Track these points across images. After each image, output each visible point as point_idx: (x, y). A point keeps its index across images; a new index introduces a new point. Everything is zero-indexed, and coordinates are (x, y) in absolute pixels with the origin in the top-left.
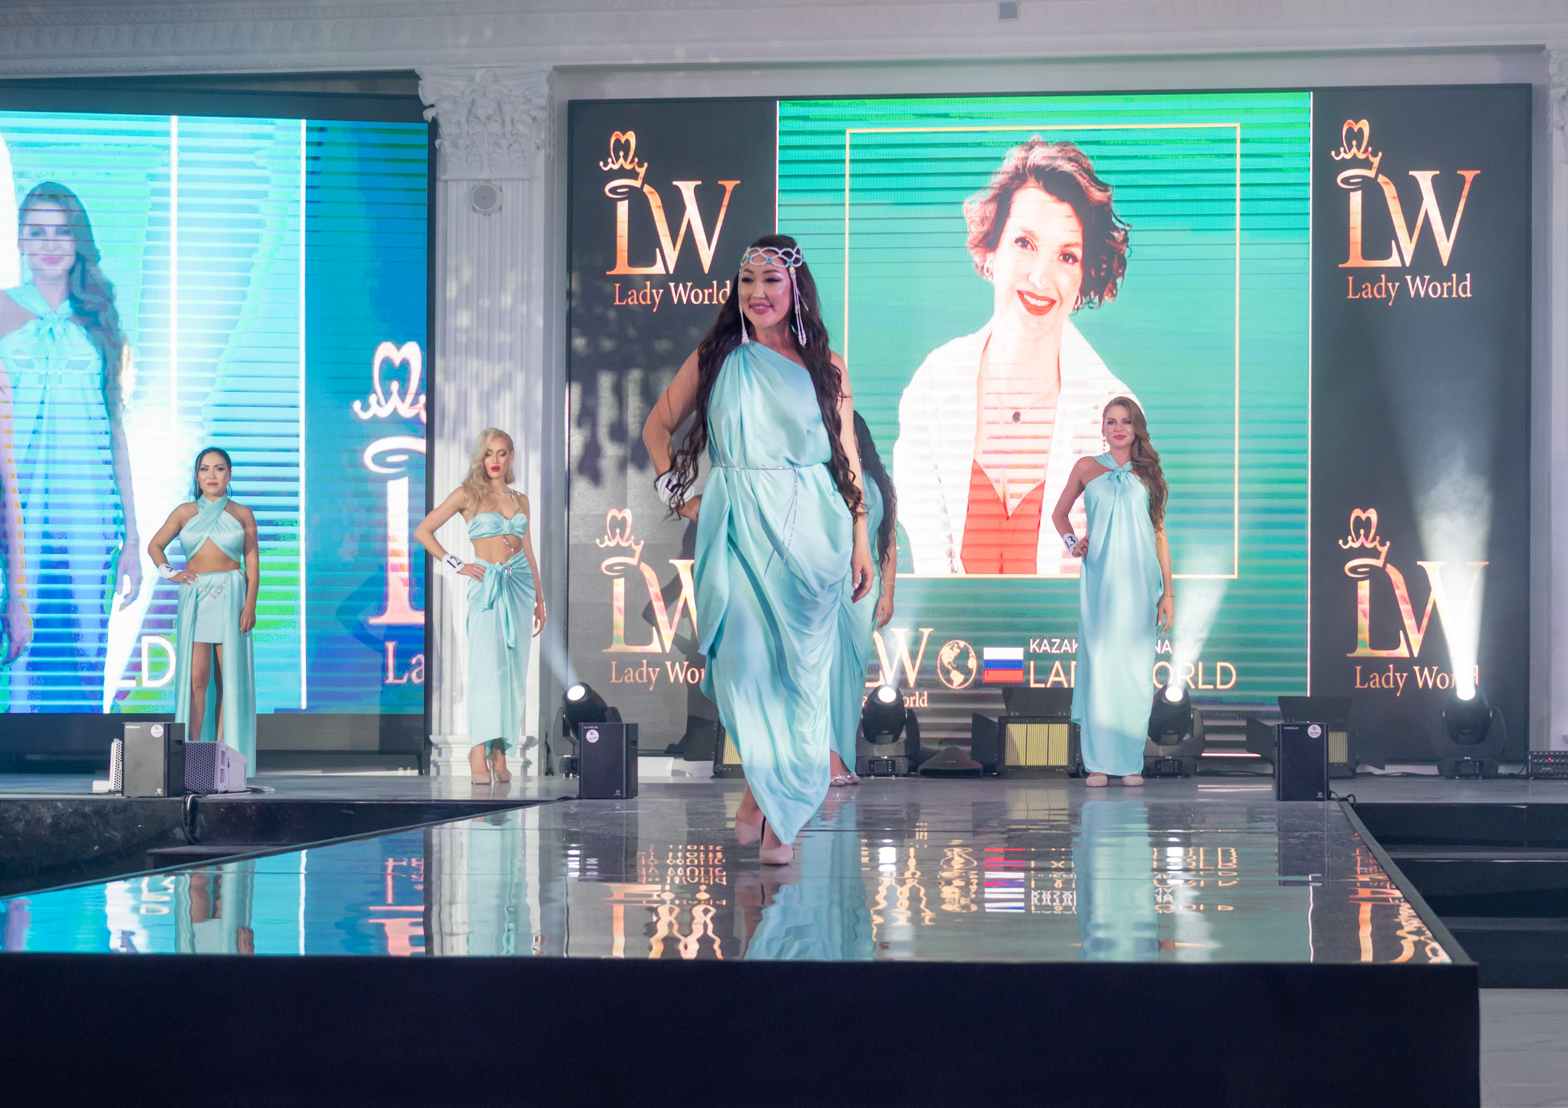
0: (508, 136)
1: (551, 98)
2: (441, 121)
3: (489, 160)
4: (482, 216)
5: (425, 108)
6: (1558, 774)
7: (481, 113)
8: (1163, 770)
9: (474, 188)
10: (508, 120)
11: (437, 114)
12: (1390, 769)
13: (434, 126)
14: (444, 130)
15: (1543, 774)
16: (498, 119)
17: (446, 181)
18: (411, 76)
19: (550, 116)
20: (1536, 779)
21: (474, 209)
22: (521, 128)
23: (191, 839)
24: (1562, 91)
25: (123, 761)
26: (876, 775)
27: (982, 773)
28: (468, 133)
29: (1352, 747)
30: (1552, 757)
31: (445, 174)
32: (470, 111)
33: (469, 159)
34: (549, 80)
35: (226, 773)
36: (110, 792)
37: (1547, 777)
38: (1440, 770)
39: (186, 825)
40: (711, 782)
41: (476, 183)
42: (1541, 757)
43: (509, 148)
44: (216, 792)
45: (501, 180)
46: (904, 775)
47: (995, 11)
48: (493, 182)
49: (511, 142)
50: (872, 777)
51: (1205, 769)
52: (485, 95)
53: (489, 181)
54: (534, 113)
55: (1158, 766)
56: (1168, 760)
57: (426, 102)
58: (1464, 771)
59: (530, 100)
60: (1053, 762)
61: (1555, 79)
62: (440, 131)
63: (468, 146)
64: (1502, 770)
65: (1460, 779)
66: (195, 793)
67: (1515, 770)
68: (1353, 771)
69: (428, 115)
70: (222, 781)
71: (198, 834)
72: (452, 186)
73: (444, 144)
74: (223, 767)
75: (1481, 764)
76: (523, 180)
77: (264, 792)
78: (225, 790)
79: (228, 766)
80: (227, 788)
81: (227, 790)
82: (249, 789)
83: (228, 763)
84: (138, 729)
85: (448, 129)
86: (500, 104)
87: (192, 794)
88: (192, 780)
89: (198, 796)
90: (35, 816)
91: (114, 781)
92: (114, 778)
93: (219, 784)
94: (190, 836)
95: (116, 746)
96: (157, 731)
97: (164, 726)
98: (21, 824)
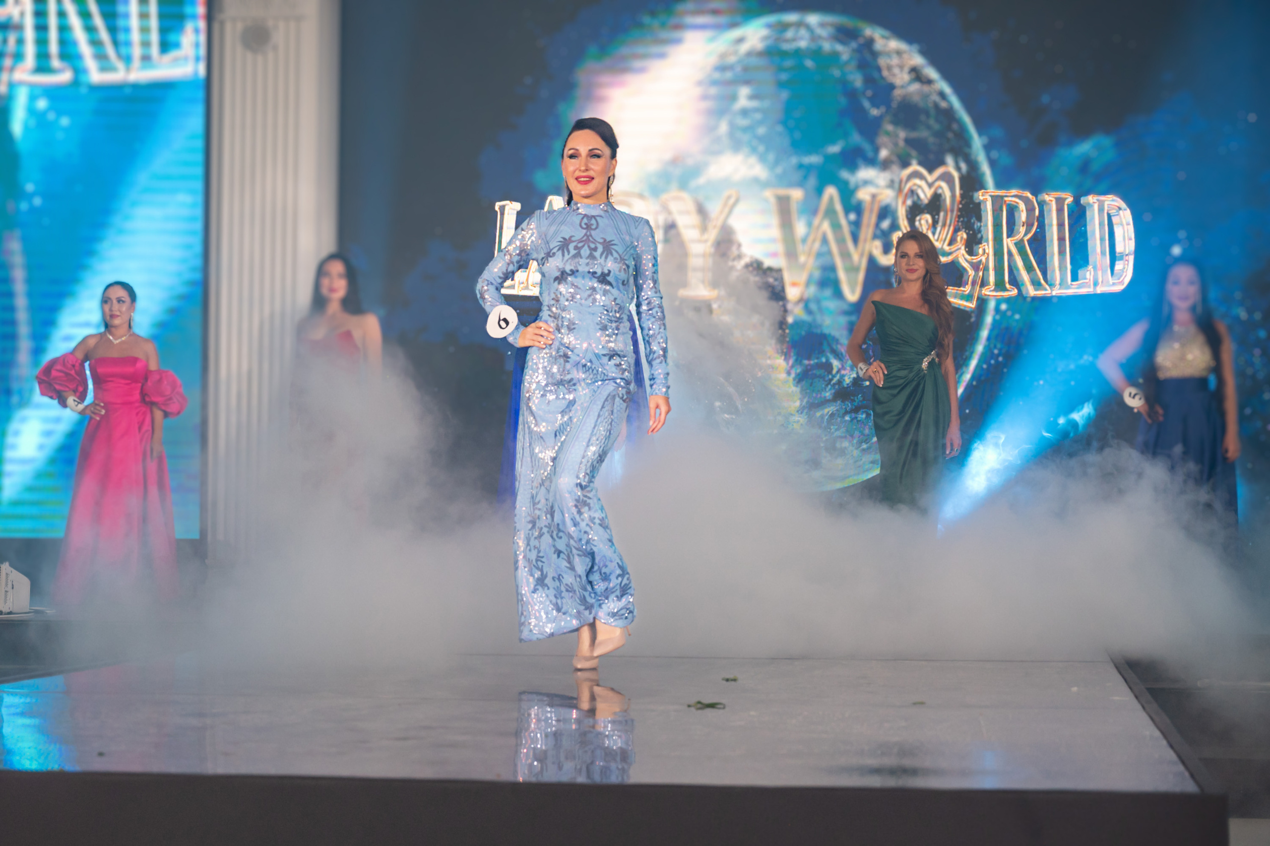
4: (256, 54)
9: (248, 26)
17: (223, 21)
21: (248, 47)
31: (222, 13)
35: (10, 596)
41: (251, 22)
44: (2, 613)
45: (273, 19)
48: (266, 21)
53: (263, 20)
72: (228, 24)
76: (296, 19)
77: (47, 613)
78: (9, 611)
79: (13, 588)
80: (11, 610)
81: (11, 612)
82: (32, 611)
83: (13, 585)
93: (4, 605)
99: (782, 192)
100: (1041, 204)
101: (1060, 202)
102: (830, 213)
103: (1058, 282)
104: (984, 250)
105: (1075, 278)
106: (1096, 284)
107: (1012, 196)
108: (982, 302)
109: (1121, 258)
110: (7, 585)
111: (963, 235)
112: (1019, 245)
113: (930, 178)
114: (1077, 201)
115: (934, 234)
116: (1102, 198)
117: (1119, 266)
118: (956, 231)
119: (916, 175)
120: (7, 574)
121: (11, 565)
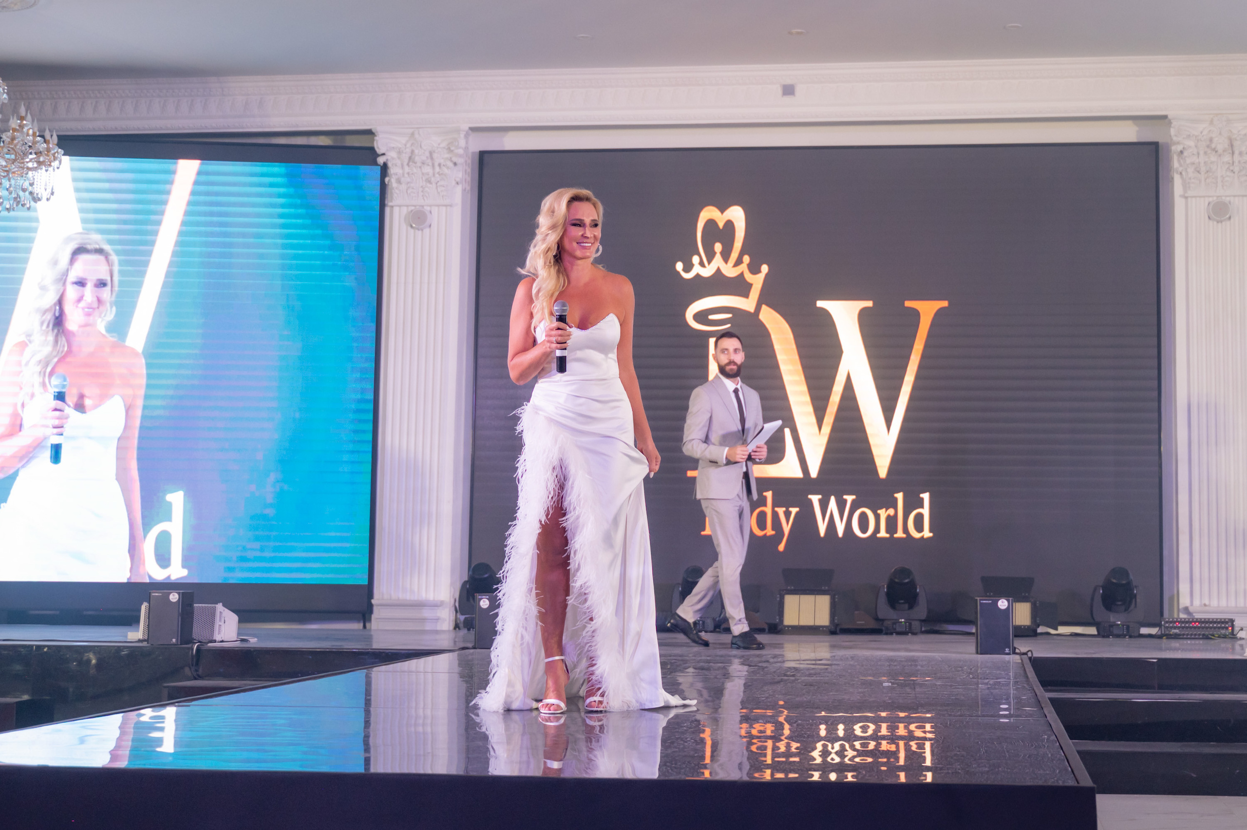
0: (437, 175)
1: (466, 148)
2: (390, 165)
3: (422, 192)
4: (417, 231)
5: (379, 155)
6: (1184, 635)
7: (417, 159)
8: (898, 629)
9: (412, 211)
10: (436, 164)
11: (387, 160)
12: (1063, 630)
13: (385, 168)
14: (393, 170)
15: (1171, 635)
16: (430, 164)
17: (392, 207)
18: (369, 133)
19: (466, 161)
20: (1167, 638)
21: (411, 226)
22: (446, 170)
23: (197, 677)
24: (1180, 148)
25: (149, 618)
27: (767, 630)
28: (408, 173)
29: (1035, 614)
30: (1179, 622)
31: (391, 201)
32: (410, 158)
33: (409, 192)
34: (467, 136)
35: (223, 628)
36: (140, 641)
37: (1176, 637)
38: (1098, 631)
39: (192, 666)
41: (413, 208)
42: (1171, 622)
43: (437, 184)
44: (215, 641)
45: (430, 206)
46: (711, 632)
47: (780, 91)
48: (425, 207)
49: (439, 179)
51: (929, 628)
52: (421, 146)
53: (423, 206)
54: (455, 159)
55: (894, 626)
56: (902, 622)
57: (379, 151)
58: (1116, 631)
59: (452, 151)
60: (818, 623)
61: (1175, 139)
62: (389, 171)
63: (408, 183)
64: (1144, 631)
65: (1113, 637)
66: (199, 642)
67: (1154, 631)
68: (1035, 631)
69: (381, 160)
70: (219, 633)
71: (200, 672)
72: (396, 210)
73: (392, 181)
74: (220, 624)
75: (1128, 627)
76: (446, 206)
77: (250, 641)
78: (221, 640)
79: (225, 623)
80: (223, 639)
82: (239, 639)
83: (225, 620)
84: (161, 596)
85: (394, 171)
86: (431, 153)
87: (197, 643)
88: (198, 632)
89: (202, 644)
90: (85, 658)
91: (142, 632)
92: (142, 630)
93: (217, 635)
94: (195, 674)
95: (144, 607)
96: (174, 597)
97: (179, 594)
98: (75, 663)
120: (220, 612)
121: (224, 605)
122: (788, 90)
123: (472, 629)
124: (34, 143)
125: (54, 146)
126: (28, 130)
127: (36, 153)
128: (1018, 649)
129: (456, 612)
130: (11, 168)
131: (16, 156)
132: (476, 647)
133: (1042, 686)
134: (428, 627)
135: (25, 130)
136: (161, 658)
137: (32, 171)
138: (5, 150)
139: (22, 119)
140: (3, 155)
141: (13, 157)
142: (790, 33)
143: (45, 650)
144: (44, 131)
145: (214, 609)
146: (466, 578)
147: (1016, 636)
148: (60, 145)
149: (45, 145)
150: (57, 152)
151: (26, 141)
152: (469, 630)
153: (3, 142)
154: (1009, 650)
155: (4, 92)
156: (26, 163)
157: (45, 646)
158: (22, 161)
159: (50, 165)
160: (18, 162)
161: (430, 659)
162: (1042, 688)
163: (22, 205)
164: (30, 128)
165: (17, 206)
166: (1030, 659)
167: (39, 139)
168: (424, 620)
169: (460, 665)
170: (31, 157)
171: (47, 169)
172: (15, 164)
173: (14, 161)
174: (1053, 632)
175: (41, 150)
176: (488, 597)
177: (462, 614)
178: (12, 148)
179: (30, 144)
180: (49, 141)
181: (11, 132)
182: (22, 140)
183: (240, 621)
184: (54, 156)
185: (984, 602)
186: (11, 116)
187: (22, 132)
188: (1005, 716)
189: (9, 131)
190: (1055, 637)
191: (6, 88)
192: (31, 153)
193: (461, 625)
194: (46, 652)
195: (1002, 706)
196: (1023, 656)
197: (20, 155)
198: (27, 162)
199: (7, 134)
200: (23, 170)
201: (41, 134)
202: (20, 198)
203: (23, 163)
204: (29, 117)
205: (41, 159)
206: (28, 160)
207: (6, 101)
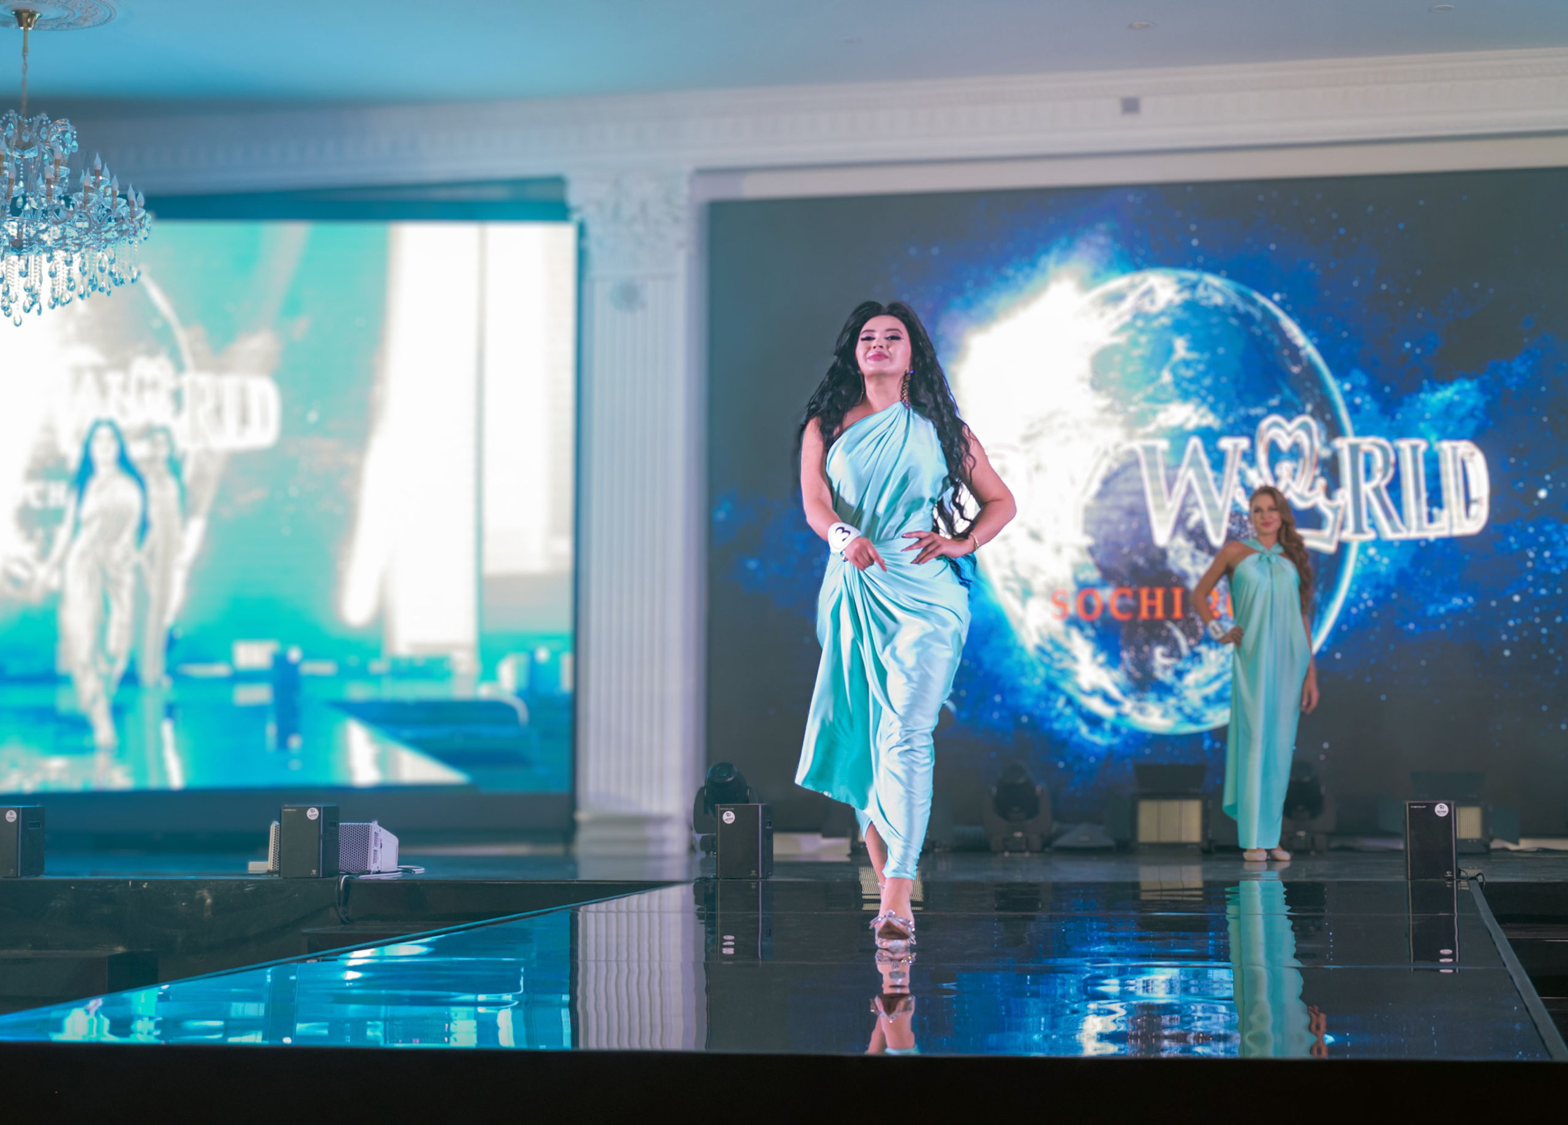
0: (652, 235)
1: (692, 198)
2: (588, 222)
3: (633, 258)
4: (626, 312)
5: (573, 210)
7: (624, 214)
8: (1296, 846)
9: (619, 285)
10: (651, 220)
11: (584, 216)
12: (1525, 844)
13: (581, 228)
14: (591, 231)
16: (643, 221)
17: (592, 280)
18: (558, 182)
19: (692, 215)
21: (618, 306)
22: (663, 229)
23: (345, 920)
25: (281, 842)
26: (1010, 851)
27: (1116, 851)
28: (613, 234)
29: (1487, 822)
31: (592, 273)
32: (616, 214)
33: (614, 258)
34: (690, 181)
35: (379, 853)
36: (269, 872)
39: (339, 905)
40: (848, 859)
41: (621, 281)
43: (652, 247)
44: (369, 873)
45: (644, 278)
46: (1038, 852)
47: (1118, 107)
48: (638, 280)
49: (654, 242)
50: (1007, 854)
51: (1338, 846)
52: (629, 197)
53: (633, 278)
54: (674, 212)
55: (1294, 841)
56: (1301, 836)
57: (574, 205)
59: (671, 201)
60: (1186, 839)
62: (587, 232)
63: (613, 246)
66: (348, 874)
68: (1487, 846)
69: (576, 217)
70: (375, 861)
71: (350, 914)
72: (598, 284)
73: (591, 244)
74: (375, 848)
76: (665, 277)
77: (414, 872)
78: (377, 870)
79: (381, 847)
80: (379, 869)
81: (379, 871)
82: (400, 869)
83: (381, 844)
84: (294, 812)
85: (593, 230)
86: (644, 207)
87: (344, 874)
88: (346, 860)
89: (351, 876)
90: (197, 897)
91: (272, 861)
92: (272, 859)
93: (372, 864)
94: (343, 917)
95: (274, 828)
96: (313, 814)
97: (319, 809)
98: (184, 904)
99: (1150, 442)
100: (1397, 451)
101: (1414, 449)
102: (1195, 463)
103: (1414, 523)
104: (1343, 497)
105: (1431, 519)
106: (1451, 526)
107: (1367, 443)
108: (1343, 547)
109: (1476, 501)
110: (376, 844)
111: (1321, 482)
112: (1377, 490)
113: (1290, 427)
114: (1430, 447)
115: (1294, 478)
116: (1454, 443)
117: (1474, 509)
118: (1315, 478)
119: (1276, 424)
120: (375, 833)
121: (380, 824)
122: (1131, 106)
123: (712, 852)
124: (114, 205)
125: (140, 208)
126: (106, 188)
127: (116, 220)
128: (1464, 871)
129: (691, 829)
130: (84, 240)
131: (90, 224)
132: (719, 877)
133: (1499, 923)
134: (653, 850)
135: (102, 188)
136: (297, 895)
137: (113, 244)
138: (76, 217)
139: (97, 173)
140: (74, 223)
141: (86, 225)
142: (1130, 26)
143: (144, 886)
144: (127, 189)
145: (368, 828)
146: (703, 784)
147: (1462, 855)
148: (147, 207)
149: (127, 209)
150: (145, 217)
151: (103, 204)
152: (708, 853)
153: (73, 205)
154: (1452, 874)
155: (73, 139)
156: (103, 233)
157: (144, 881)
158: (99, 231)
159: (135, 234)
160: (94, 233)
161: (656, 893)
162: (1498, 926)
163: (100, 289)
164: (108, 183)
165: (93, 290)
166: (1481, 884)
167: (121, 199)
168: (646, 841)
169: (697, 902)
170: (110, 224)
171: (132, 239)
172: (89, 234)
173: (88, 231)
174: (1512, 847)
175: (124, 215)
176: (733, 809)
177: (698, 832)
178: (85, 213)
179: (109, 207)
180: (133, 202)
181: (83, 190)
182: (98, 203)
183: (400, 845)
184: (140, 223)
185: (1415, 807)
186: (83, 171)
187: (98, 193)
188: (1446, 965)
189: (81, 191)
190: (1515, 854)
191: (75, 132)
192: (110, 220)
193: (698, 847)
194: (146, 889)
195: (1442, 951)
196: (1471, 882)
197: (95, 222)
198: (106, 232)
199: (78, 195)
200: (100, 242)
201: (124, 193)
202: (96, 281)
203: (101, 233)
204: (106, 171)
205: (125, 227)
206: (106, 229)
207: (75, 151)
